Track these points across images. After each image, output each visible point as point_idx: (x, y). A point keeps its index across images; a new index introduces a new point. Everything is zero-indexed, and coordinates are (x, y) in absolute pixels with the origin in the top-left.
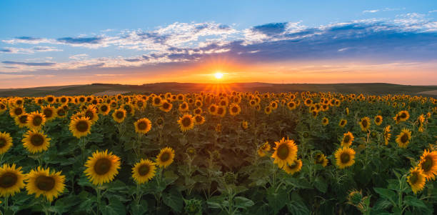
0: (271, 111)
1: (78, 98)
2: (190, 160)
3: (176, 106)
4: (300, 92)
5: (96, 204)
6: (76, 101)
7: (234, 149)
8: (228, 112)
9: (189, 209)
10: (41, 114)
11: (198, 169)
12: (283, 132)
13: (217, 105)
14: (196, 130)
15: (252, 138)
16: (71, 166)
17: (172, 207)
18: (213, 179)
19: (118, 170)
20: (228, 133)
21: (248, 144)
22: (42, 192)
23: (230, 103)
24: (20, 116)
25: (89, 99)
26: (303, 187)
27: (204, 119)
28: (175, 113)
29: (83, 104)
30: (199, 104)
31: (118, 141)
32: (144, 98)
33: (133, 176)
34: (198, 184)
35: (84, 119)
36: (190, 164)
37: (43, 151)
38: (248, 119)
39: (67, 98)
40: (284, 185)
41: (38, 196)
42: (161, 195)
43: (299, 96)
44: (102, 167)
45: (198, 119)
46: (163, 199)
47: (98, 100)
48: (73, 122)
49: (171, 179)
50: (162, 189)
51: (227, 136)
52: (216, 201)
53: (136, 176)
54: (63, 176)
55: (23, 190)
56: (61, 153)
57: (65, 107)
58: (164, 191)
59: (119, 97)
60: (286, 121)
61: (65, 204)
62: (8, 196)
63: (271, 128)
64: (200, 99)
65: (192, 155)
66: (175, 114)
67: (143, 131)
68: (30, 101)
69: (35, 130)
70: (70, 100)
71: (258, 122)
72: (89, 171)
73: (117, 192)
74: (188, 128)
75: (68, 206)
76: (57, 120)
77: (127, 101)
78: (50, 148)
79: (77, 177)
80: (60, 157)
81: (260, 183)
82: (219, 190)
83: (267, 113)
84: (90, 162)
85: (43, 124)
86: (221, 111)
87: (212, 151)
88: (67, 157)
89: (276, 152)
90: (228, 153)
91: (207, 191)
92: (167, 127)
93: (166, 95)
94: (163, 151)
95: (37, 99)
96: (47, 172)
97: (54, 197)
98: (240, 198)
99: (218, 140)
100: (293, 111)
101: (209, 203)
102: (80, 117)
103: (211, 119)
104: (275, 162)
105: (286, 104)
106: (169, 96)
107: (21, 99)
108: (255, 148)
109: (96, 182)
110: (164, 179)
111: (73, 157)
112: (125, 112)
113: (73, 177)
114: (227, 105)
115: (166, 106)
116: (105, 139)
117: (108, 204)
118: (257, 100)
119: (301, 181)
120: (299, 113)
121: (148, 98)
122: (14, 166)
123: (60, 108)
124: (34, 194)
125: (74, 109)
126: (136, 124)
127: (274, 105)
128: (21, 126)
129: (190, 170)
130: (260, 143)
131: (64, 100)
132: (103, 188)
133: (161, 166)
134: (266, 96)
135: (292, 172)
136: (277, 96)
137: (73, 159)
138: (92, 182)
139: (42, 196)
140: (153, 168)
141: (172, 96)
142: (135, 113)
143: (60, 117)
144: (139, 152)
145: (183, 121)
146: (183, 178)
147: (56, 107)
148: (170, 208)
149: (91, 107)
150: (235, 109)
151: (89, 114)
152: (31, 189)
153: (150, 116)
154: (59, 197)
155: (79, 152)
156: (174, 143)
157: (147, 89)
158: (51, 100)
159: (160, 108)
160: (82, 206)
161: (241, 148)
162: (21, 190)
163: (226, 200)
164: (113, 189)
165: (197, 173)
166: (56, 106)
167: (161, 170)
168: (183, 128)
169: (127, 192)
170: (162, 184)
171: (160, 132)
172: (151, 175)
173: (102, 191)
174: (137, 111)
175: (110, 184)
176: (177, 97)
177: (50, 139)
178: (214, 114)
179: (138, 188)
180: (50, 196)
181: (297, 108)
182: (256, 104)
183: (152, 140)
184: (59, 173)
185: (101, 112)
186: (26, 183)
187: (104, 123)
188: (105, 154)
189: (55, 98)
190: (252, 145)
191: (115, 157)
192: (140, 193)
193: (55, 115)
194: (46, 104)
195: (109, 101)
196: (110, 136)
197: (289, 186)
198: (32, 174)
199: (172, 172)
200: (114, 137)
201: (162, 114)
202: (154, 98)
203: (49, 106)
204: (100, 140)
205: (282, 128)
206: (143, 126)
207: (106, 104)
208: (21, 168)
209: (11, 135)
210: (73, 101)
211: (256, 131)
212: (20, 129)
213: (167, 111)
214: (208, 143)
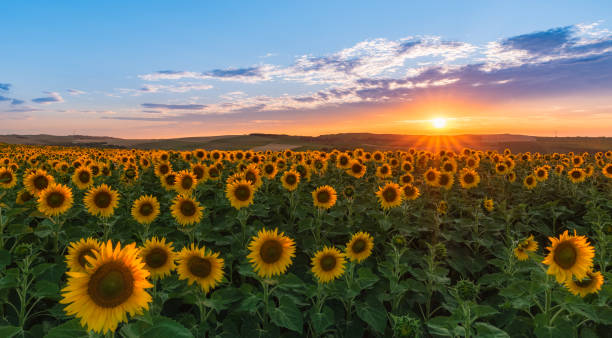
0: (535, 184)
1: (234, 153)
2: (397, 255)
3: (371, 170)
4: (592, 152)
5: (262, 304)
6: (232, 157)
7: (468, 243)
8: (457, 181)
9: (400, 331)
10: (191, 174)
11: (410, 269)
12: (559, 221)
13: (439, 170)
14: (405, 208)
15: (502, 226)
16: (228, 247)
17: (370, 323)
18: (434, 288)
19: (292, 258)
20: (458, 216)
21: (495, 237)
22: (196, 279)
23: (459, 168)
24: (166, 175)
25: (248, 156)
26: (606, 322)
27: (418, 192)
28: (371, 180)
29: (241, 163)
30: (407, 167)
31: (288, 217)
32: (323, 155)
33: (313, 270)
34: (410, 294)
35: (244, 182)
36: (396, 261)
37: (195, 222)
38: (492, 194)
39: (220, 152)
40: (566, 313)
41: (190, 283)
42: (353, 303)
43: (590, 160)
44: (271, 253)
45: (409, 192)
46: (357, 309)
47: (260, 156)
48: (231, 187)
49: (369, 280)
50: (355, 294)
51: (457, 221)
52: (442, 325)
53: (316, 270)
54: (222, 260)
55: (174, 273)
56: (216, 229)
57: (219, 166)
58: (357, 298)
59: (289, 154)
60: (566, 202)
61: (223, 299)
62: (157, 279)
63: (537, 213)
64: (408, 159)
65: (400, 246)
66: (371, 182)
67: (324, 205)
68: (177, 156)
69: (185, 195)
70: (224, 155)
71: (512, 201)
72: (254, 256)
73: (290, 291)
74: (392, 204)
75: (227, 301)
76: (209, 183)
77: (300, 159)
78: (203, 221)
79: (236, 262)
80: (215, 233)
81: (519, 304)
82: (447, 307)
83: (529, 187)
84: (255, 244)
85: (194, 186)
86: (444, 180)
87: (432, 243)
88: (224, 233)
89: (551, 255)
90: (460, 248)
91: (424, 306)
92: (359, 200)
93: (355, 153)
94: (355, 237)
95: (184, 154)
96: (202, 252)
97: (210, 288)
98: (485, 324)
99: (441, 226)
100: (580, 185)
101: (429, 325)
102: (239, 179)
103: (429, 192)
104: (549, 271)
105: (564, 173)
106: (360, 153)
107: (166, 153)
108: (508, 245)
109: (262, 273)
110: (356, 281)
111: (230, 234)
112: (298, 175)
113: (231, 262)
114: (455, 170)
115: (357, 169)
116: (272, 213)
117: (277, 306)
118: (509, 164)
119: (600, 310)
120: (592, 190)
121: (328, 155)
122: (164, 240)
123: (212, 166)
124: (186, 280)
125: (229, 169)
126: (314, 194)
127: (541, 174)
128: (168, 188)
129: (398, 270)
130: (516, 238)
131: (216, 156)
132: (272, 282)
133: (352, 259)
134: (525, 158)
135: (583, 293)
136: (548, 159)
137: (231, 238)
138: (257, 273)
139: (195, 283)
140: (341, 262)
141: (364, 154)
142: (312, 177)
143: (212, 179)
144: (318, 235)
145: (385, 194)
146: (387, 281)
147: (208, 166)
148: (366, 325)
149: (252, 166)
150: (469, 178)
151: (250, 176)
152: (183, 273)
153: (333, 183)
154: (217, 288)
155: (237, 228)
156: (371, 226)
157: (326, 142)
158: (200, 155)
159: (348, 172)
160: (245, 304)
161: (482, 242)
162: (172, 272)
163: (460, 324)
164: (285, 286)
165: (408, 276)
166: (208, 163)
167: (353, 266)
168: (384, 204)
169: (304, 292)
170: (354, 287)
171: (350, 208)
172: (339, 271)
173: (270, 286)
174: (314, 175)
175: (281, 278)
176: (373, 156)
177: (202, 208)
178: (433, 184)
179: (320, 288)
180: (206, 285)
181: (588, 181)
182: (507, 170)
183: (337, 219)
184: (216, 255)
185: (264, 174)
186: (177, 264)
187: (269, 190)
188: (274, 234)
189: (205, 153)
190: (503, 239)
191: (288, 239)
192: (323, 296)
193: (206, 176)
194: (195, 161)
195: (274, 160)
196: (278, 208)
197: (575, 317)
198: (185, 252)
199: (369, 270)
200: (283, 211)
201: (351, 181)
202: (338, 157)
203: (199, 164)
204: (264, 214)
205: (558, 214)
206: (324, 197)
207: (270, 163)
208: (171, 244)
209: (159, 200)
210: (228, 158)
211: (509, 216)
212: (166, 193)
213: (358, 176)
214: (425, 229)
